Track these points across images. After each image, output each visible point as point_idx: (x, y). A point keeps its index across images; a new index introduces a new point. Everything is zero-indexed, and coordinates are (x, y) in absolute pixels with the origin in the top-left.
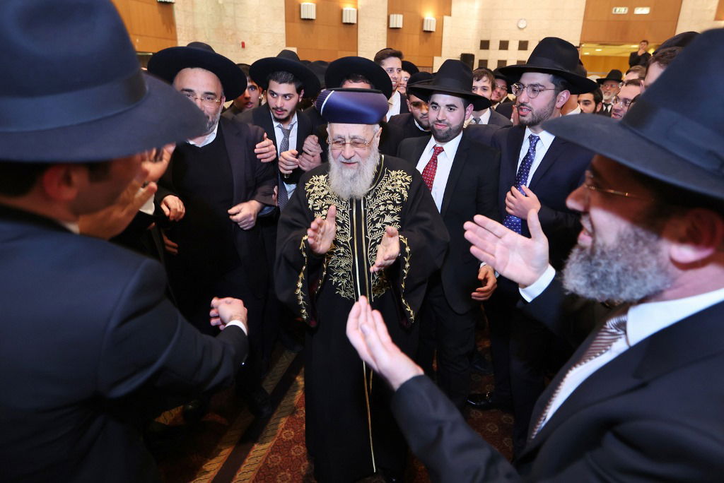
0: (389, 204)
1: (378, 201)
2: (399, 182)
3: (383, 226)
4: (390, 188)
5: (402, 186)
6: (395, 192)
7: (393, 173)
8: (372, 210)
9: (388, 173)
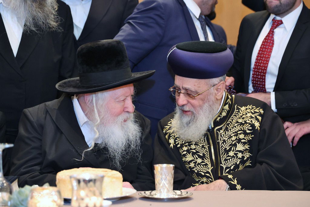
0: (240, 134)
1: (230, 133)
2: (249, 115)
3: (236, 154)
4: (240, 121)
5: (252, 117)
6: (246, 122)
7: (243, 108)
8: (224, 141)
9: (238, 109)
